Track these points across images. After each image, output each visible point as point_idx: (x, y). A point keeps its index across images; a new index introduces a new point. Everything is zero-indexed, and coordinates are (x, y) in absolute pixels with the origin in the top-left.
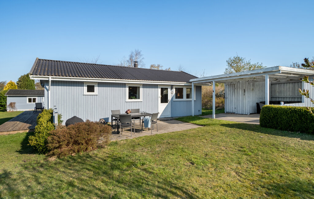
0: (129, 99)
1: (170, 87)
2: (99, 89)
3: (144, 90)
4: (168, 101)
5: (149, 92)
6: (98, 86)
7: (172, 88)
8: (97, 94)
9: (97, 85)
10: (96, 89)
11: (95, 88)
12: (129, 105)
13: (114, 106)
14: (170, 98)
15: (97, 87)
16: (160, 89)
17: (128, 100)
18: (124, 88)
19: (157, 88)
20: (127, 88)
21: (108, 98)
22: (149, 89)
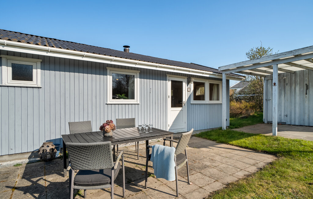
0: (113, 98)
1: (186, 80)
2: (43, 76)
3: (143, 82)
4: (182, 103)
5: (151, 87)
6: (43, 68)
7: (188, 83)
8: (39, 86)
9: (39, 65)
10: (37, 73)
11: (34, 71)
12: (113, 110)
13: (81, 113)
14: (185, 99)
15: (39, 70)
16: (170, 82)
17: (110, 100)
18: (102, 76)
19: (166, 80)
20: (108, 76)
21: (67, 95)
22: (151, 80)
